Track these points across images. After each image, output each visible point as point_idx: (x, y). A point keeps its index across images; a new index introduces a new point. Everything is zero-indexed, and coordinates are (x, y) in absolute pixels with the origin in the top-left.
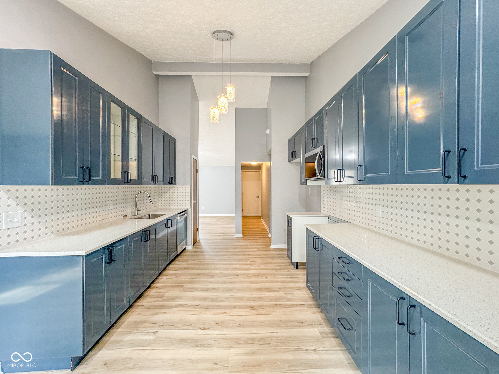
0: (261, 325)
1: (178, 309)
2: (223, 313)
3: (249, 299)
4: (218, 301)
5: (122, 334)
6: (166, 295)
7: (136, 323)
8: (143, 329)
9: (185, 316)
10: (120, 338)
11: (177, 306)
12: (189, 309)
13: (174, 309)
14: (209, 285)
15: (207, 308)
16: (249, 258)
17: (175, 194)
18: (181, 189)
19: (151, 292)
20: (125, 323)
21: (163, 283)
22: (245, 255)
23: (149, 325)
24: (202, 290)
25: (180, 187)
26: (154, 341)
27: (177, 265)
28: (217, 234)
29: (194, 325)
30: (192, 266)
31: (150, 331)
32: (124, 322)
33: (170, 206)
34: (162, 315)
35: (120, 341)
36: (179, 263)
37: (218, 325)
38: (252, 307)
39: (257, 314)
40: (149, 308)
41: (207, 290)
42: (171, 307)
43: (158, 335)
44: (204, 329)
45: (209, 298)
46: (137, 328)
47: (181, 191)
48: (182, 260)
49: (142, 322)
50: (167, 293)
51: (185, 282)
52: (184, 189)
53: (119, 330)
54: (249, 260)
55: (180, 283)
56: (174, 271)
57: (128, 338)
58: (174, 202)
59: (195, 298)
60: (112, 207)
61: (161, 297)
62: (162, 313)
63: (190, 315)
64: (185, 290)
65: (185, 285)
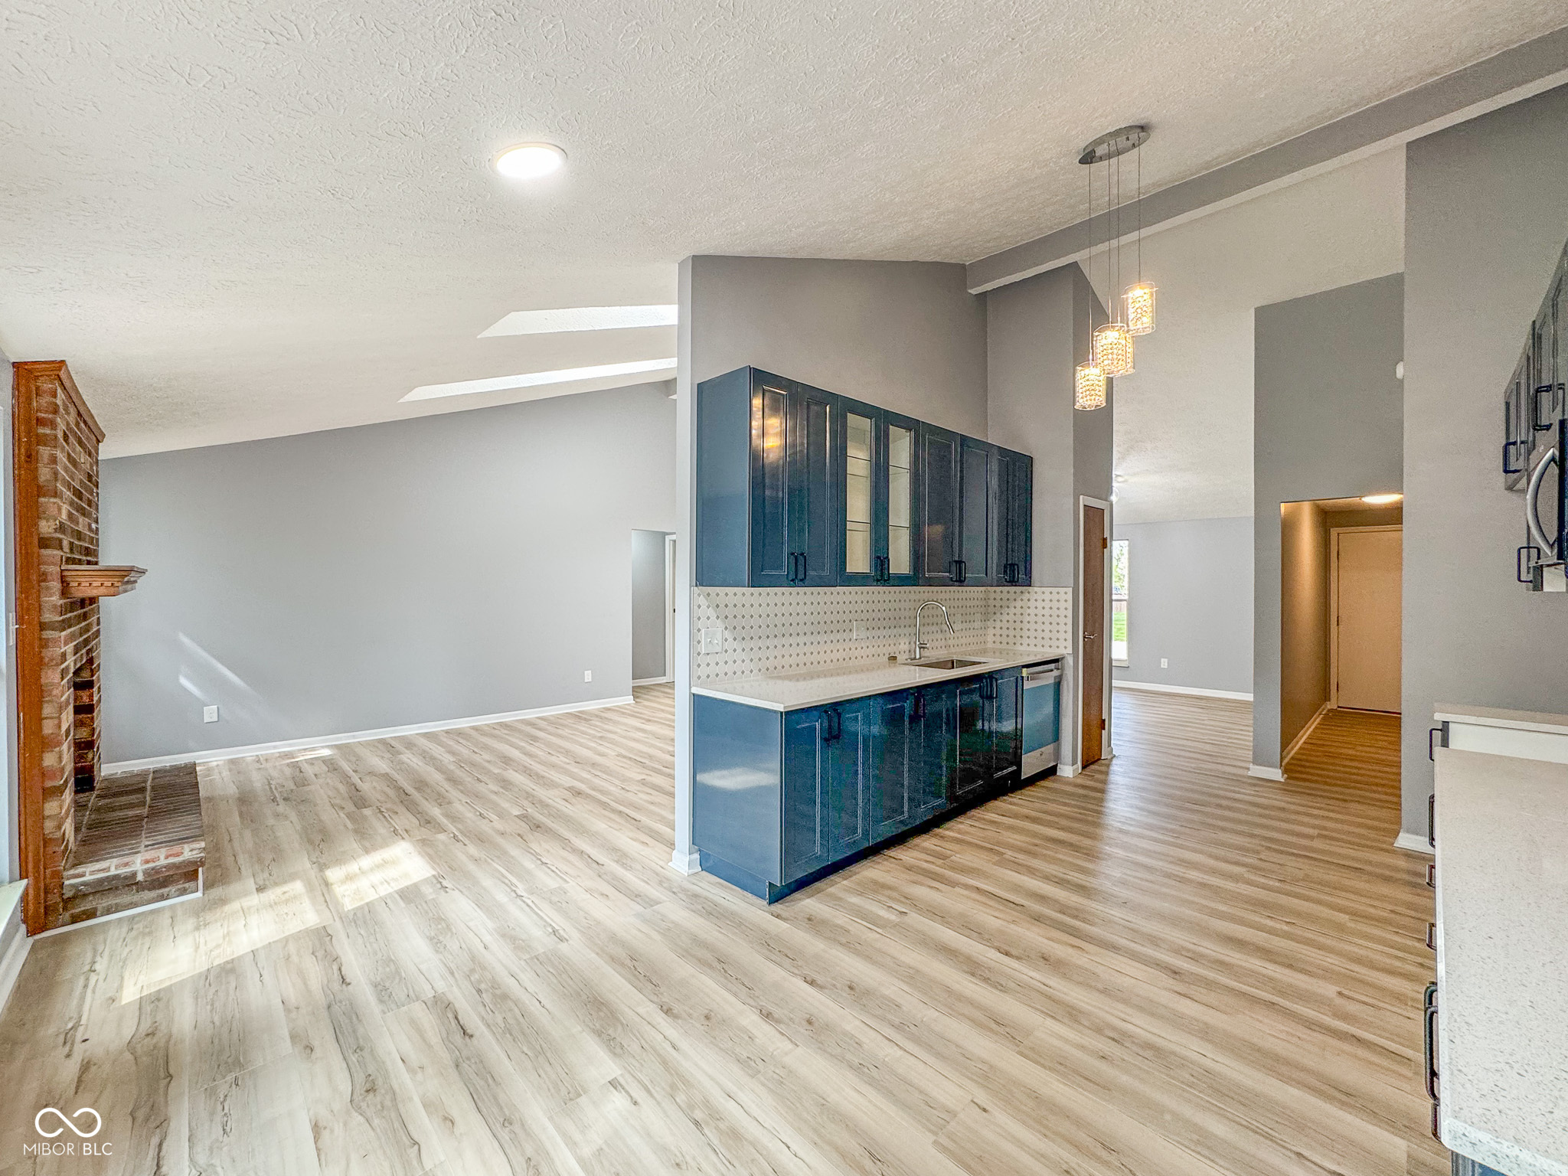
0: (1177, 1021)
1: (966, 892)
2: (1073, 946)
3: (1178, 951)
4: (1076, 917)
5: (847, 890)
6: (953, 858)
7: (875, 882)
8: (883, 899)
9: (975, 911)
10: (842, 895)
11: (966, 887)
12: (991, 903)
13: (957, 889)
14: (1072, 873)
15: (1038, 919)
16: (1259, 848)
17: (1028, 611)
18: (1047, 597)
19: (926, 842)
20: (857, 876)
21: (959, 833)
22: (1252, 836)
23: (898, 897)
24: (1047, 878)
25: (1043, 593)
26: (896, 925)
27: (1011, 804)
28: (1182, 753)
29: (987, 936)
30: (1049, 818)
31: (894, 906)
32: (856, 874)
33: (1015, 644)
34: (928, 890)
35: (840, 899)
36: (1021, 802)
37: (1045, 962)
38: (1175, 973)
39: (1180, 994)
40: (910, 868)
41: (1061, 882)
42: (953, 884)
43: (906, 919)
44: (1007, 954)
45: (1056, 901)
46: (875, 891)
47: (1047, 604)
48: (1030, 796)
49: (884, 886)
50: (958, 856)
51: (1012, 847)
52: (1055, 597)
53: (845, 882)
54: (1258, 852)
55: (999, 843)
56: (997, 816)
57: (854, 900)
58: (1025, 633)
59: (1017, 888)
60: (863, 634)
61: (945, 858)
62: (932, 887)
63: (988, 914)
64: (1003, 862)
65: (1010, 853)
